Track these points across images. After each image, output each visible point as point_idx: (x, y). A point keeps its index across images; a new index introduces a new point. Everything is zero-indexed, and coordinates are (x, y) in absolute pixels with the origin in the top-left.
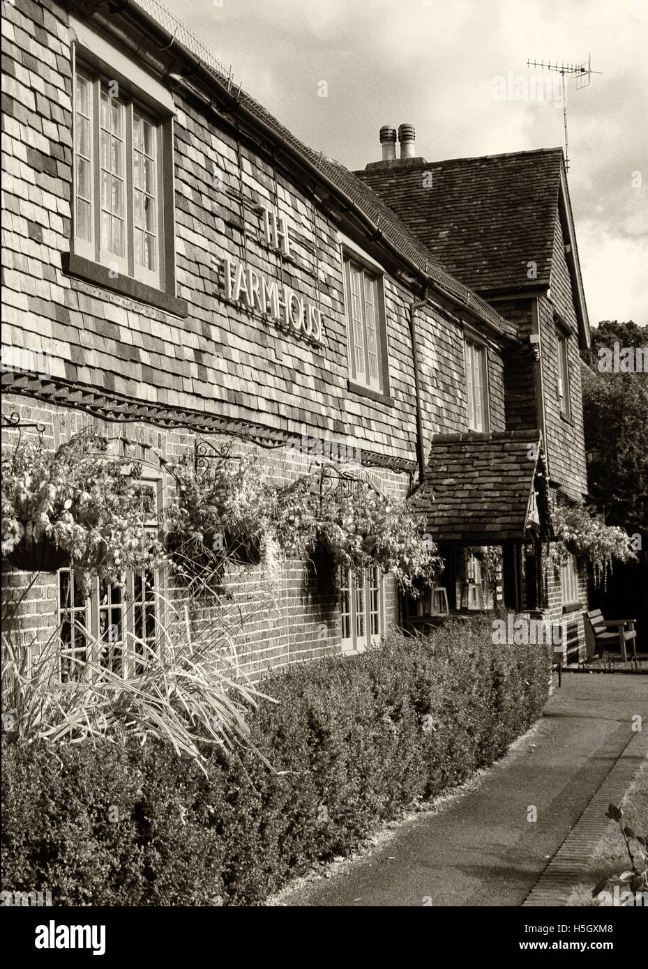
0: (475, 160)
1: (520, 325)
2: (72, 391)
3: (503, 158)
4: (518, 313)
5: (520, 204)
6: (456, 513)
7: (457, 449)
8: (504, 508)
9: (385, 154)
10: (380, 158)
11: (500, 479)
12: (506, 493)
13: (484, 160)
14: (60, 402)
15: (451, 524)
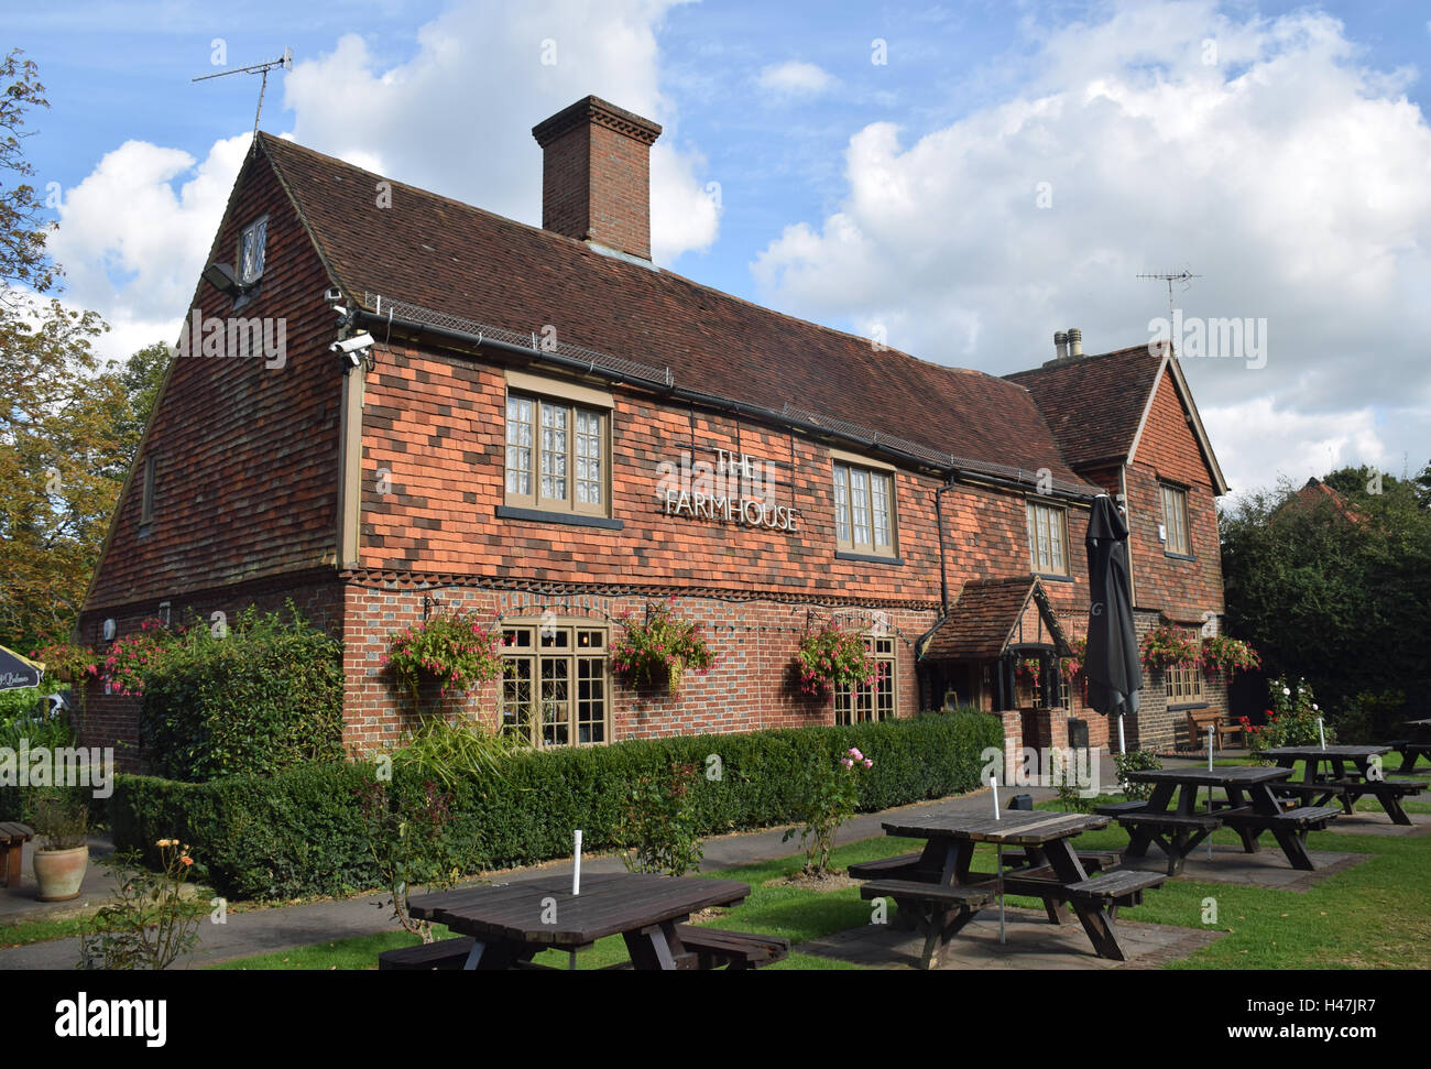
0: (1104, 356)
1: (1110, 487)
2: (505, 582)
3: (1123, 353)
4: (1108, 478)
5: (1125, 390)
6: (962, 638)
7: (978, 591)
8: (994, 634)
9: (1059, 355)
10: (1055, 357)
11: (998, 613)
12: (998, 623)
13: (1110, 356)
14: (499, 588)
15: (957, 646)
